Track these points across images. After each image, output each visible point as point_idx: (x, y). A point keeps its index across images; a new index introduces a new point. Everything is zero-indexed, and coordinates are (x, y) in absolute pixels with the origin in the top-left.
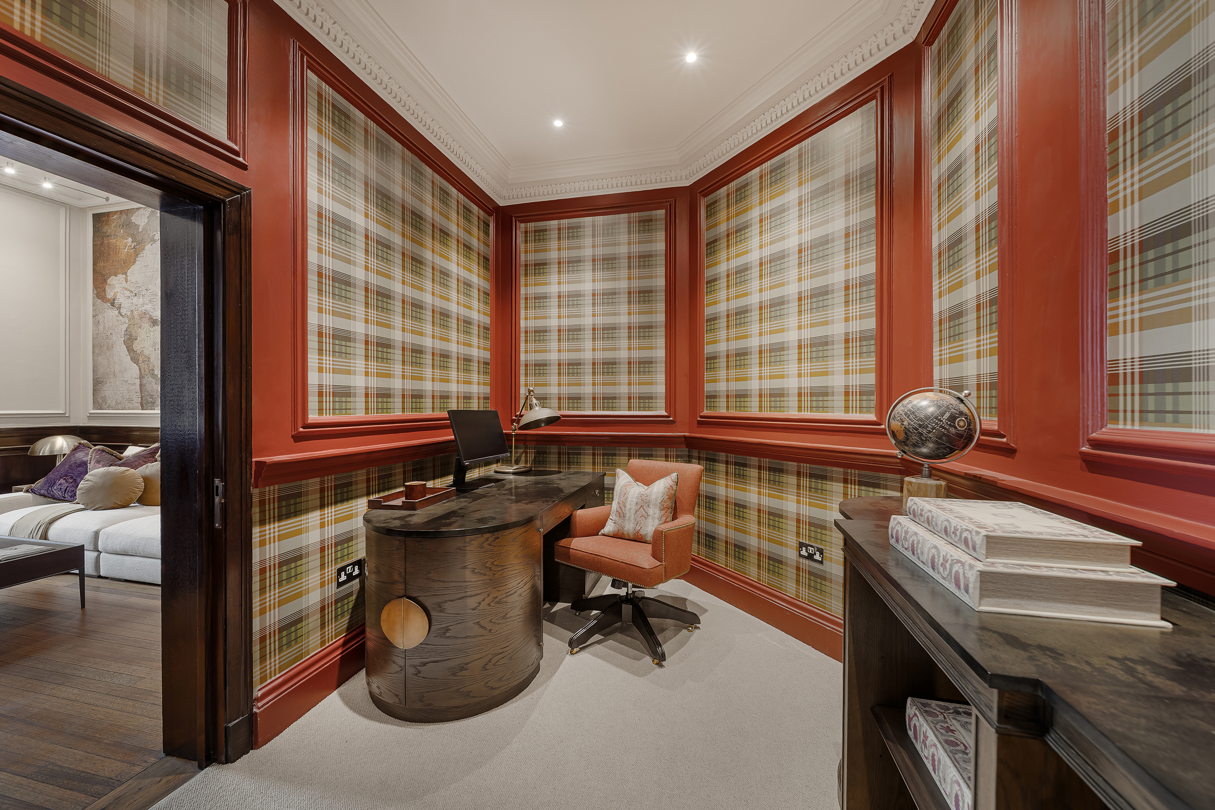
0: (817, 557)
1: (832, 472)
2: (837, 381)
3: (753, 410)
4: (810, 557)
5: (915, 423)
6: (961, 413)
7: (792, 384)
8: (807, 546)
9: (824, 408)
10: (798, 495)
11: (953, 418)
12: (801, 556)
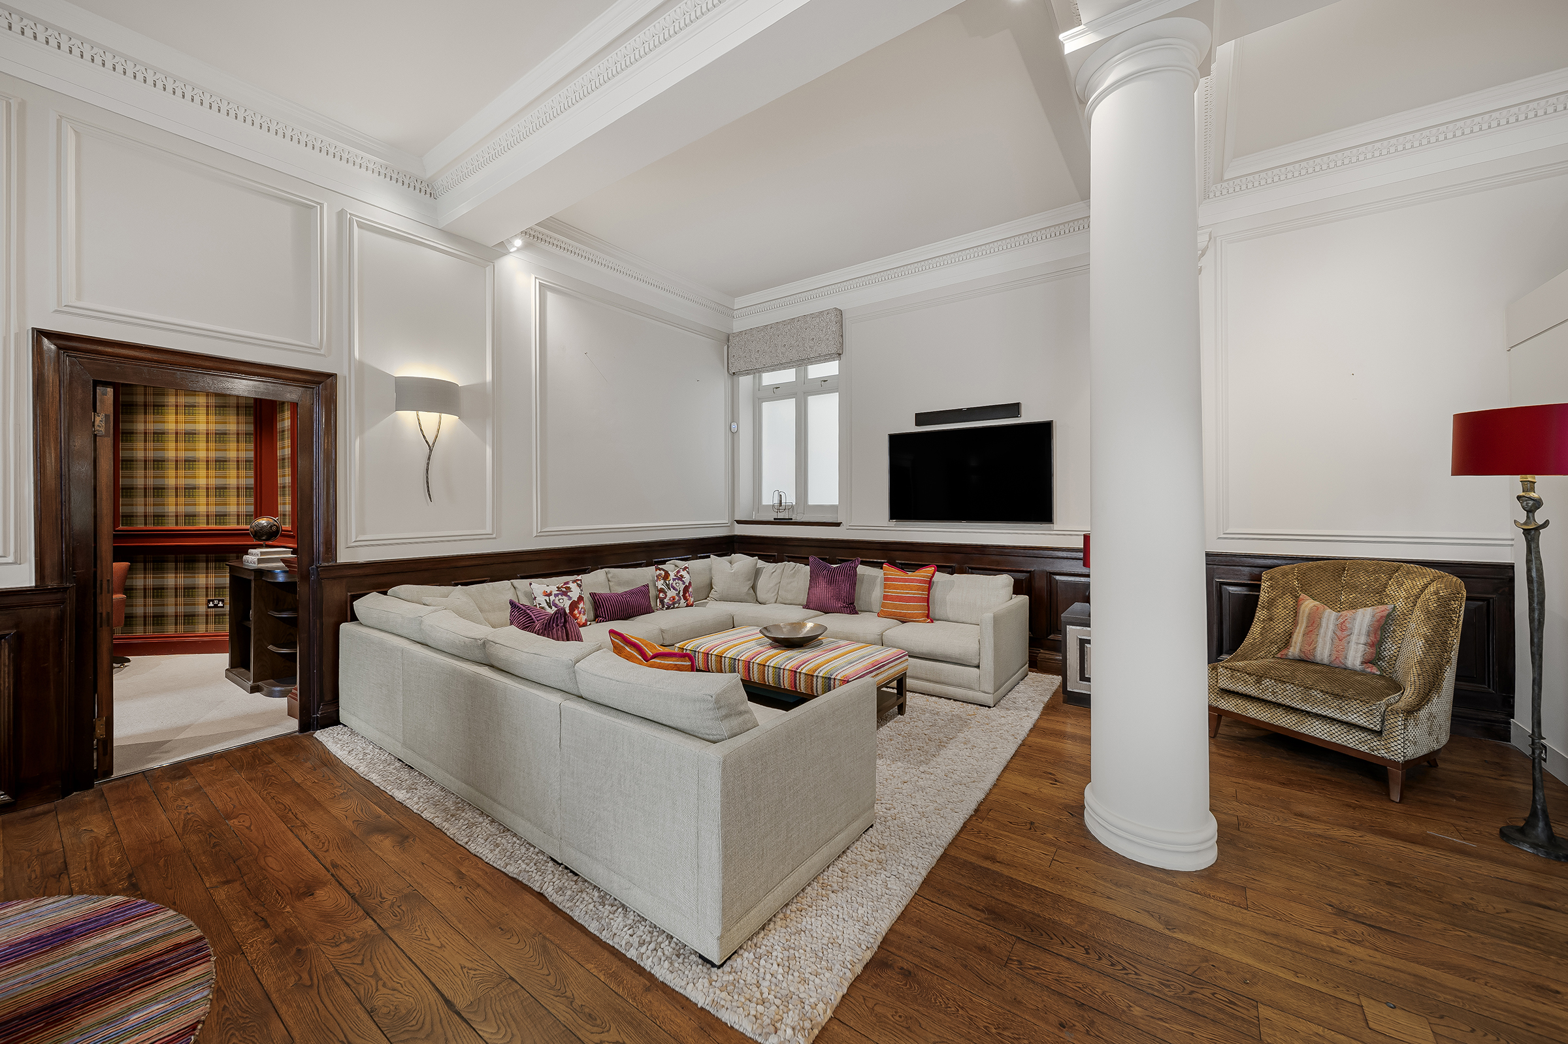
0: (221, 604)
1: (229, 557)
2: (233, 509)
3: (171, 525)
4: (216, 606)
5: (258, 529)
6: (275, 525)
7: (202, 509)
8: (213, 601)
9: (224, 523)
10: (207, 573)
11: (271, 527)
12: (209, 607)
